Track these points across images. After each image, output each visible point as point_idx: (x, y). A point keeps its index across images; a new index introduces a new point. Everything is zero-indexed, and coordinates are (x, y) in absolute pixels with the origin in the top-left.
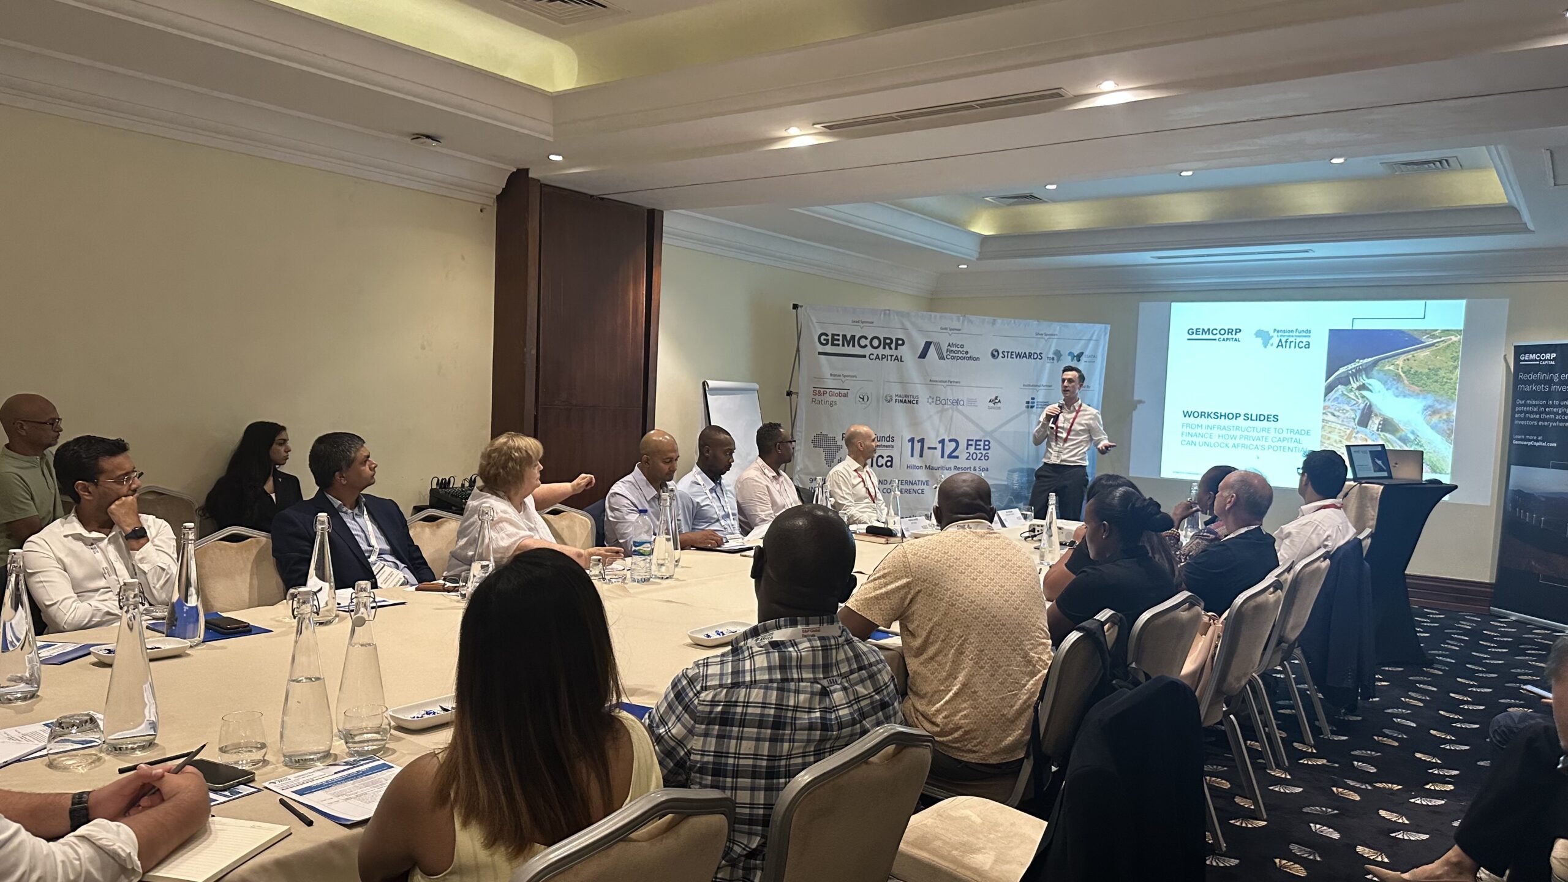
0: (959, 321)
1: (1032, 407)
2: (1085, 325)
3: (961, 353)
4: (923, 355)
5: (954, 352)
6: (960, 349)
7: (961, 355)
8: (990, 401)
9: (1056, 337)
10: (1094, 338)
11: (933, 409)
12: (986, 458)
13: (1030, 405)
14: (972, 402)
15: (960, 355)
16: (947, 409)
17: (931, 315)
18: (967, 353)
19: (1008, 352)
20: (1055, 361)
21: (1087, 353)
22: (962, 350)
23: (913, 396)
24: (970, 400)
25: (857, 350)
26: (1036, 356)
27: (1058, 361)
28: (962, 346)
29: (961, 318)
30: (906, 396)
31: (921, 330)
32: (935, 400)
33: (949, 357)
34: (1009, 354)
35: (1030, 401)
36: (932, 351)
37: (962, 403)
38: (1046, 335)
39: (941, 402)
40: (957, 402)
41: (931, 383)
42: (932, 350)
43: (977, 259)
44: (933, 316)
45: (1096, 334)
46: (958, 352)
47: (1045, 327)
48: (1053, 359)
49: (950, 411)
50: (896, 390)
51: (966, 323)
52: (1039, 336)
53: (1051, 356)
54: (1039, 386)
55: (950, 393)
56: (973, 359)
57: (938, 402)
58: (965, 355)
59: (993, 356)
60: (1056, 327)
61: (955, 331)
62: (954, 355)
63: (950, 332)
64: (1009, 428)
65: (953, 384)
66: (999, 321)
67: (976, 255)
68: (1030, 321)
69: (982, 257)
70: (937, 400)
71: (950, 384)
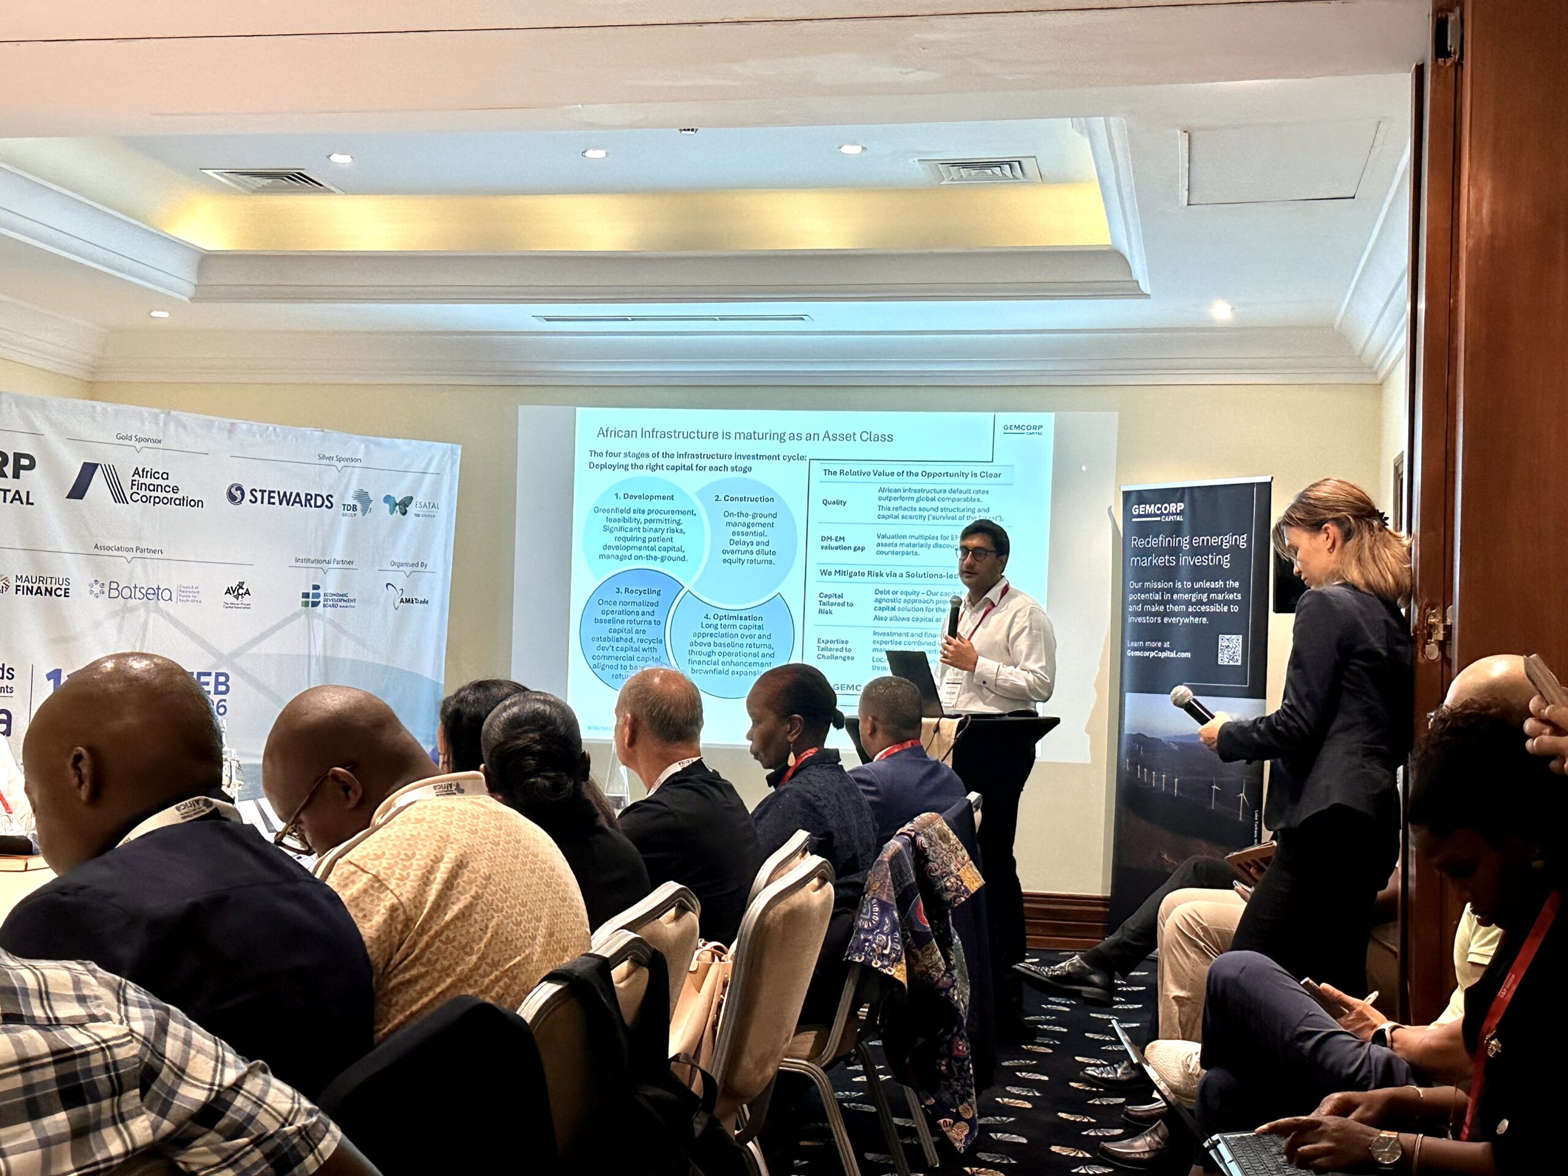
0: (157, 424)
1: (315, 604)
2: (414, 442)
3: (163, 489)
4: (78, 491)
5: (147, 488)
6: (160, 481)
7: (164, 494)
8: (228, 592)
9: (358, 464)
10: (432, 470)
11: (101, 607)
13: (311, 600)
14: (189, 594)
15: (162, 495)
16: (132, 609)
17: (94, 407)
18: (175, 490)
19: (263, 492)
20: (359, 512)
21: (419, 498)
22: (164, 483)
23: (57, 581)
24: (182, 589)
26: (319, 503)
27: (364, 511)
28: (166, 476)
29: (162, 416)
30: (41, 579)
31: (75, 440)
32: (106, 589)
33: (135, 497)
34: (266, 495)
35: (311, 591)
36: (98, 483)
37: (166, 595)
38: (340, 460)
39: (120, 593)
40: (157, 592)
41: (97, 551)
42: (98, 481)
43: (192, 299)
44: (99, 409)
45: (435, 463)
46: (156, 488)
47: (337, 444)
48: (354, 508)
49: (142, 611)
50: (17, 566)
51: (172, 427)
52: (324, 462)
53: (351, 501)
54: (329, 562)
55: (140, 574)
56: (189, 503)
57: (114, 593)
58: (170, 495)
59: (232, 498)
60: (358, 446)
61: (150, 444)
62: (148, 494)
63: (139, 445)
64: (267, 647)
65: (146, 555)
66: (243, 426)
67: (190, 290)
68: (308, 431)
69: (202, 294)
70: (112, 589)
71: (139, 554)
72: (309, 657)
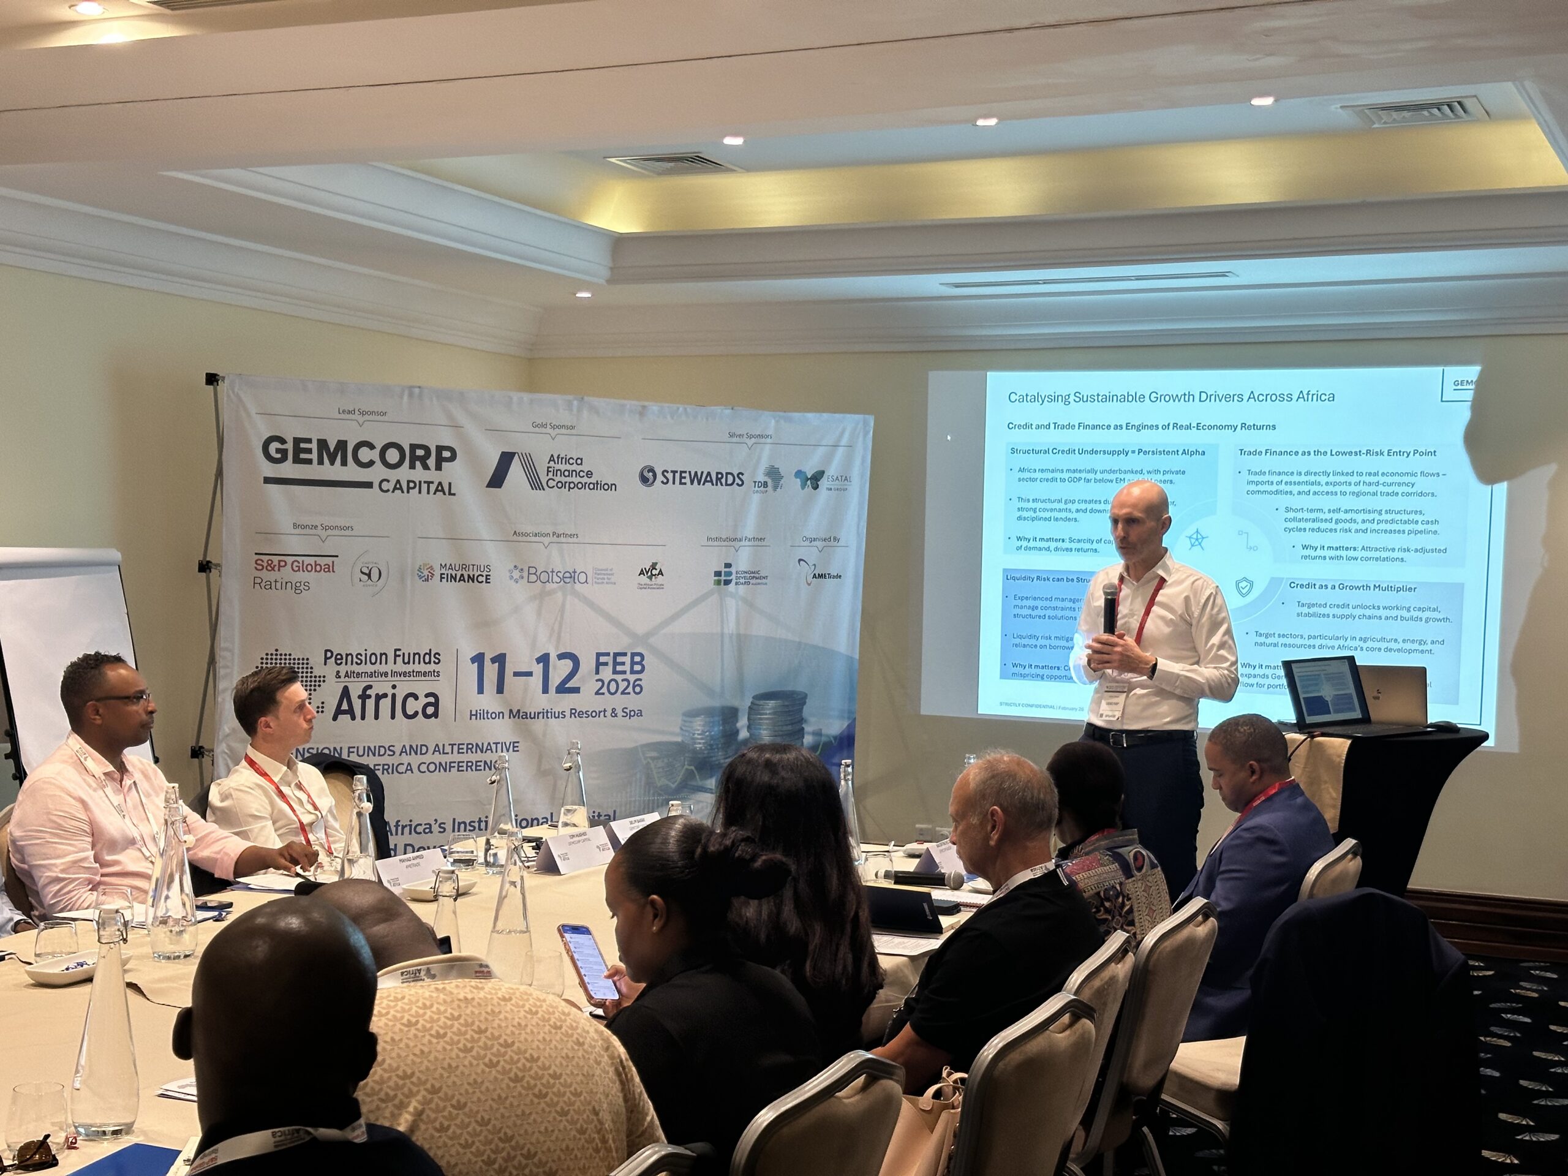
0: (571, 410)
1: (727, 582)
2: (825, 415)
3: (578, 474)
4: (497, 480)
5: (563, 474)
6: (575, 467)
7: (578, 479)
8: (642, 573)
9: (769, 440)
10: (844, 441)
11: (521, 592)
12: (638, 689)
13: (723, 578)
14: (604, 576)
15: (576, 480)
16: (551, 593)
17: (511, 398)
18: (589, 474)
19: (674, 472)
20: (770, 488)
21: (832, 471)
22: (578, 468)
23: (479, 568)
24: (598, 572)
25: (350, 472)
26: (730, 481)
27: (775, 488)
28: (580, 461)
29: (575, 403)
30: (464, 567)
31: (492, 430)
32: (525, 574)
33: (551, 483)
34: (678, 475)
35: (723, 570)
36: (516, 472)
37: (582, 578)
38: (751, 437)
39: (539, 578)
40: (571, 577)
41: (515, 538)
42: (516, 470)
43: (609, 281)
44: (515, 399)
45: (847, 435)
46: (571, 473)
47: (749, 421)
48: (765, 484)
49: (559, 594)
50: (440, 555)
51: (585, 413)
52: (734, 439)
53: (761, 478)
54: (741, 540)
55: (556, 559)
56: (602, 487)
57: (533, 578)
58: (585, 480)
59: (644, 480)
60: (769, 422)
61: (563, 431)
62: (563, 479)
63: (553, 433)
64: (681, 626)
65: (562, 539)
66: (654, 408)
67: (605, 273)
68: (718, 409)
69: (617, 276)
70: (530, 573)
71: (555, 539)
72: (722, 635)
